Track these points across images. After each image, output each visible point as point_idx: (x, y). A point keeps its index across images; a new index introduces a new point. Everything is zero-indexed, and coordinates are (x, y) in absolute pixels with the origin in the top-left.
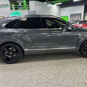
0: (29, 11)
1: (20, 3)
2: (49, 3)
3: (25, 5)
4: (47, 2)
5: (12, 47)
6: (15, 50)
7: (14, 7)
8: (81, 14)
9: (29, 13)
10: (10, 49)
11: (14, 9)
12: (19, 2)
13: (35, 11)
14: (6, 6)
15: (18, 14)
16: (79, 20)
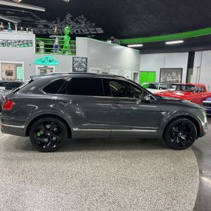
0: (73, 58)
1: (57, 41)
2: (117, 43)
3: (67, 44)
4: (112, 40)
5: (52, 123)
6: (55, 129)
7: (43, 47)
8: (182, 69)
9: (73, 61)
10: (48, 126)
11: (42, 51)
12: (55, 38)
13: (86, 58)
14: (28, 43)
15: (50, 61)
16: (178, 81)
